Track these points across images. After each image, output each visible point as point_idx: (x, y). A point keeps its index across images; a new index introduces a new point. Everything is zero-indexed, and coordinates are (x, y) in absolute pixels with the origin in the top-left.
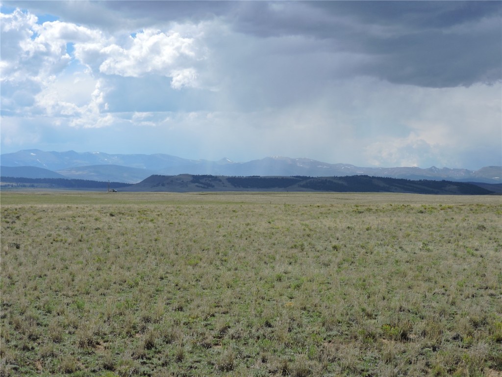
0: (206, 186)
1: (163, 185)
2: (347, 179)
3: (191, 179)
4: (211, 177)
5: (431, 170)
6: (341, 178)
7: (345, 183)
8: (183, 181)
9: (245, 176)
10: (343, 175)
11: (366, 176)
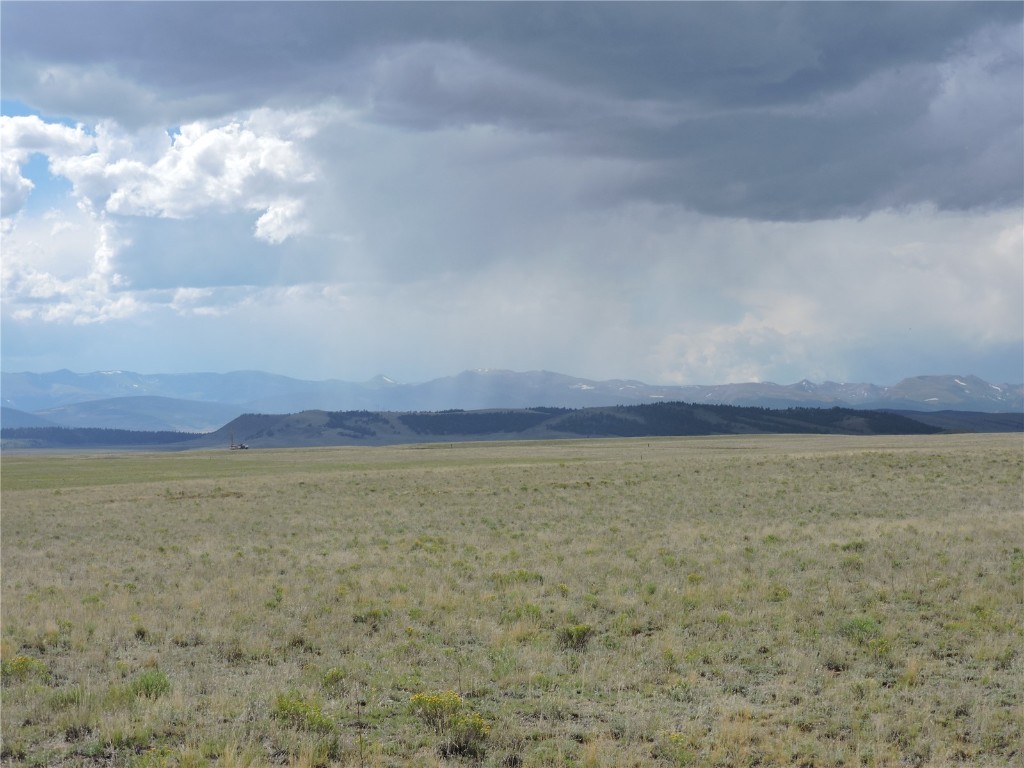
0: (359, 434)
1: (271, 434)
2: (642, 409)
3: (328, 419)
4: (366, 414)
5: (799, 386)
6: (630, 409)
7: (640, 420)
8: (310, 425)
9: (433, 411)
10: (635, 404)
11: (680, 404)
